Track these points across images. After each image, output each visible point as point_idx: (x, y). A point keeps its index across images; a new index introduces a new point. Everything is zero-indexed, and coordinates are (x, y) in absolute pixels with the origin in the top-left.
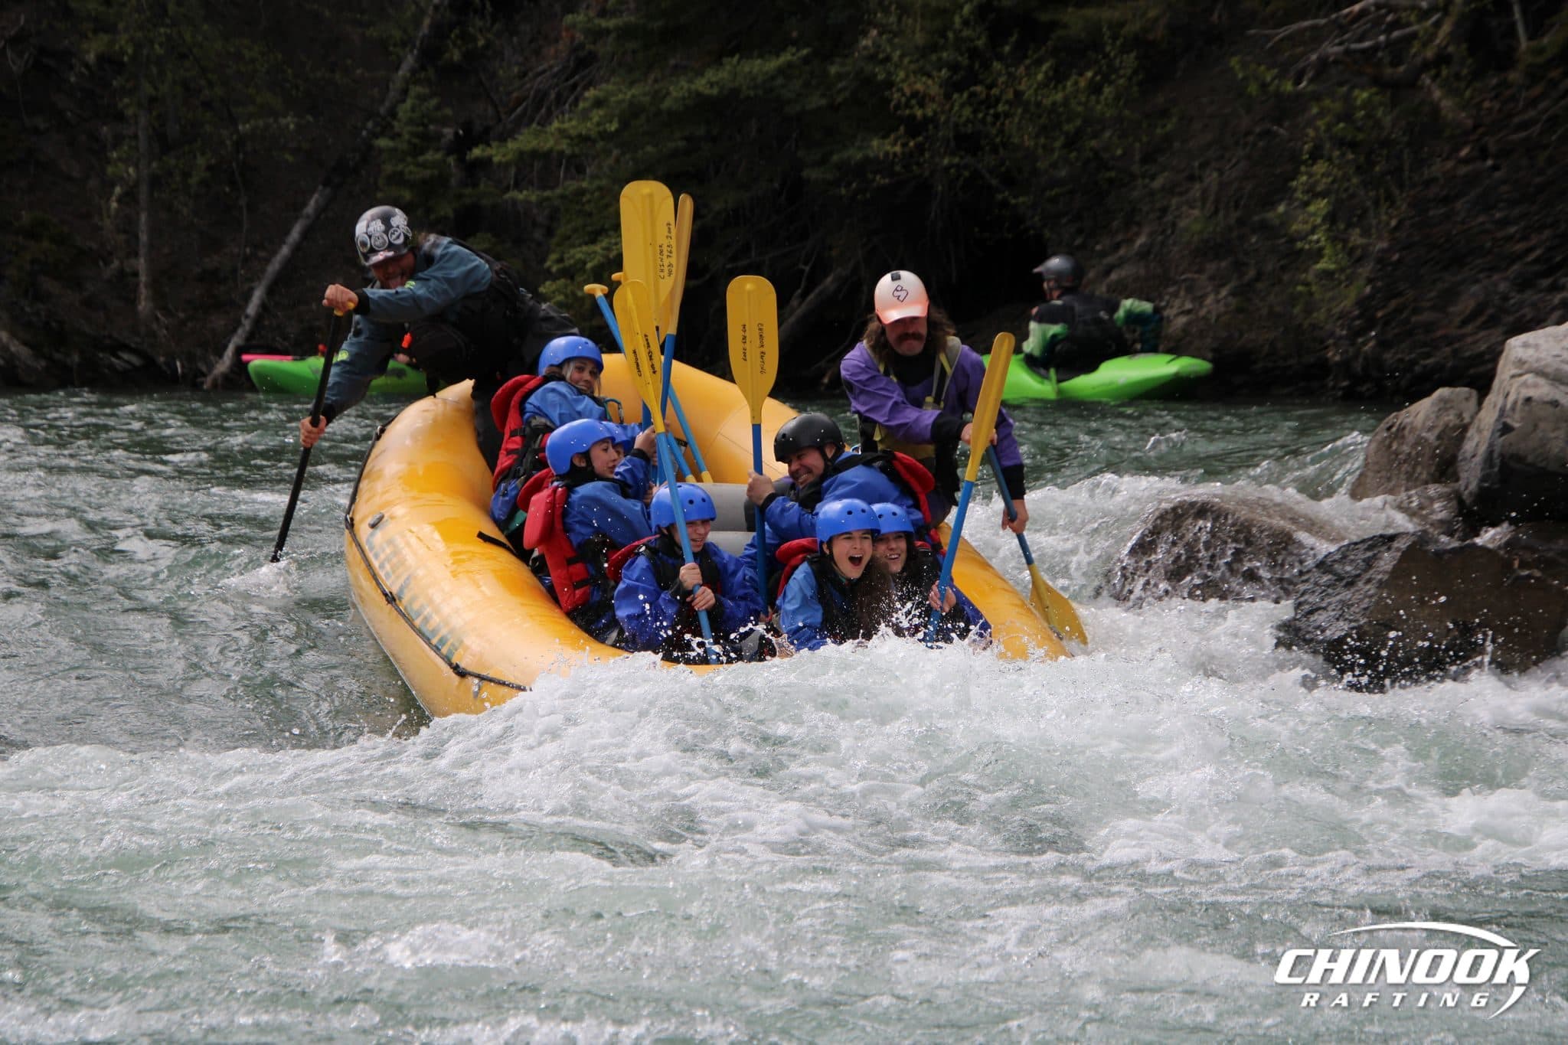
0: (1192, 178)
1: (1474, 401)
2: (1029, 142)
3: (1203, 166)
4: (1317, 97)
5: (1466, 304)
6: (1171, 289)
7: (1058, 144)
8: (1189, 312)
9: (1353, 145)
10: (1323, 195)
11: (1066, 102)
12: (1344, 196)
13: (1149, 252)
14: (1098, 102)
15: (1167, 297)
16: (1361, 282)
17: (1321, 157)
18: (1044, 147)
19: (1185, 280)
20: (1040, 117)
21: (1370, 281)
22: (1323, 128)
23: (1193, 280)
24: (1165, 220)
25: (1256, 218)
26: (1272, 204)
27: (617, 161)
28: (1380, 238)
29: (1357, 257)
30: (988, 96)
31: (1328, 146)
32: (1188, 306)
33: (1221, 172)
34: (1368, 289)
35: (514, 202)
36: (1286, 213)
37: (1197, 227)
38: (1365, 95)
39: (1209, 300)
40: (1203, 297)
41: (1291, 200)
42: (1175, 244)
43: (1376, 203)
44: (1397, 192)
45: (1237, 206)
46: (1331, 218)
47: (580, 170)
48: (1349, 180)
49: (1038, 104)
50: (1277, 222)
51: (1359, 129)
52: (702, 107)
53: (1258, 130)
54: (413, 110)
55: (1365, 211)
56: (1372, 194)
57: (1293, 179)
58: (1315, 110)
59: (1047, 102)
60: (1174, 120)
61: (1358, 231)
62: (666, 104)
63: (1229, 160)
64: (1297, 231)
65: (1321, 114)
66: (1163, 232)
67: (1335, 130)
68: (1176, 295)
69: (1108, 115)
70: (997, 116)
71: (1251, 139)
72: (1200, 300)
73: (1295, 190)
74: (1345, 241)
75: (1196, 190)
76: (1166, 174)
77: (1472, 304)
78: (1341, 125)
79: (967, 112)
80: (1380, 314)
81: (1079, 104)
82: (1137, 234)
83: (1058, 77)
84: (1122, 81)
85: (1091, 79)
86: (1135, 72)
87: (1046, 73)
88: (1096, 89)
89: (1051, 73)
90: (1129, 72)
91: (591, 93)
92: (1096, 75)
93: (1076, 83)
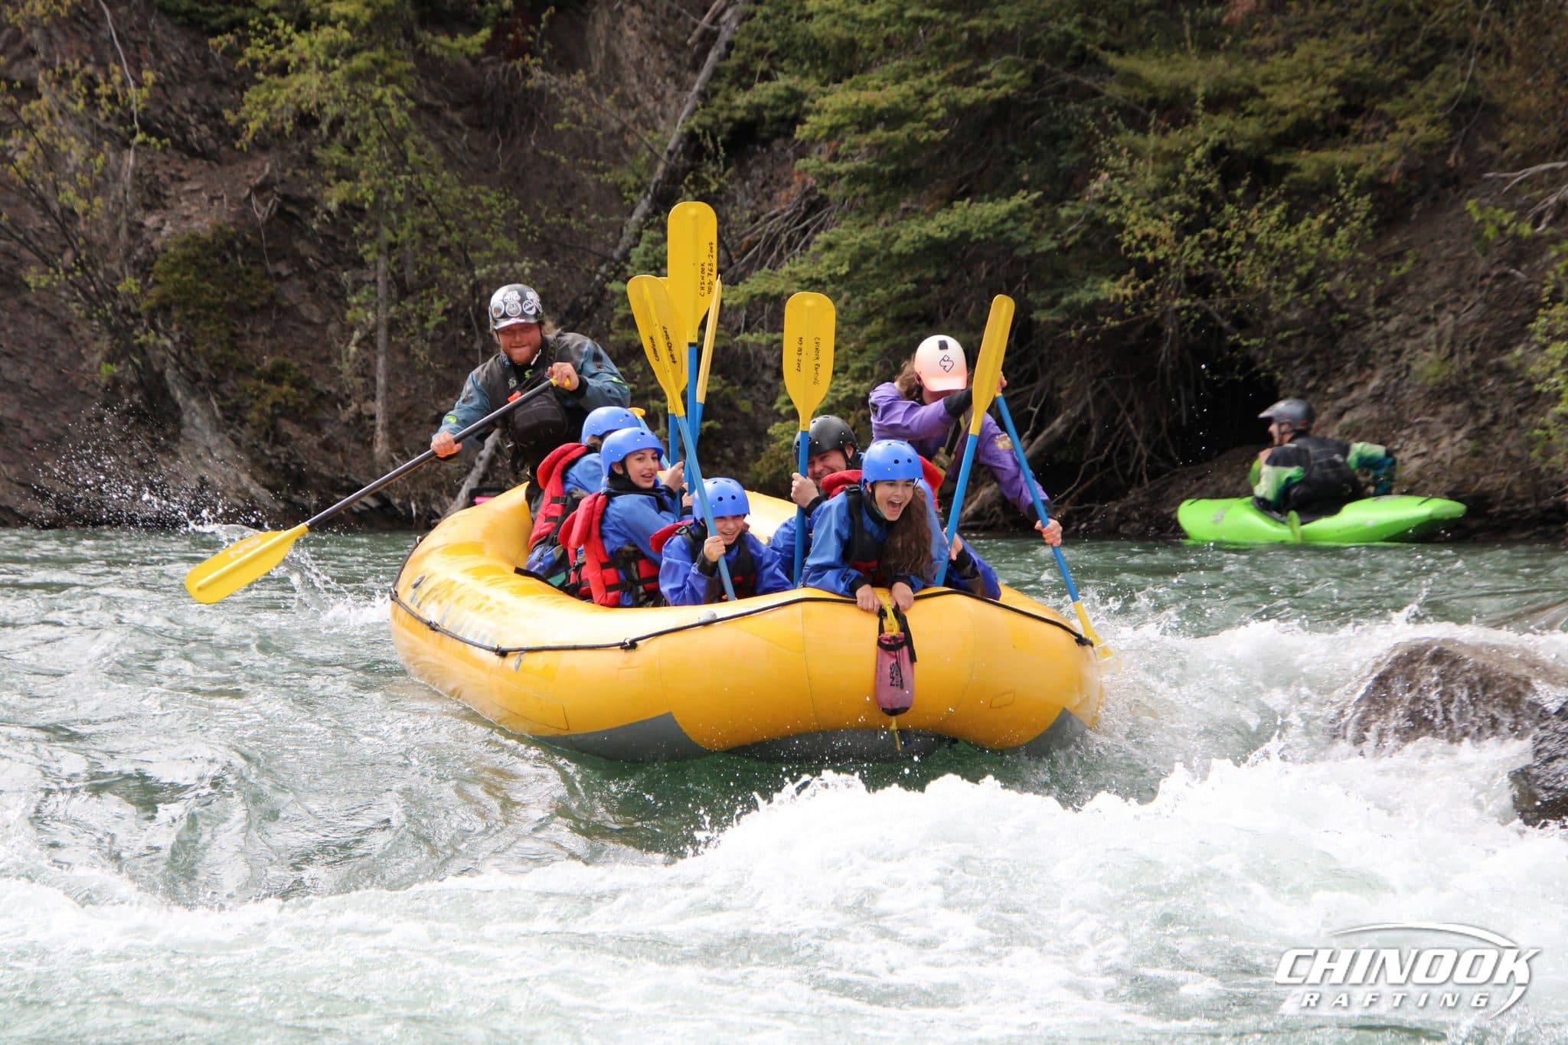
0: (1426, 321)
2: (1261, 285)
3: (1439, 308)
4: (1555, 240)
6: (1405, 432)
7: (1290, 287)
8: (1423, 455)
10: (1562, 338)
11: (1299, 246)
13: (1382, 395)
14: (1331, 244)
15: (1401, 440)
17: (1561, 300)
18: (1276, 289)
19: (1419, 423)
20: (1272, 259)
22: (1561, 271)
23: (1426, 422)
24: (1399, 362)
25: (1493, 361)
26: (1509, 347)
27: (847, 303)
30: (1220, 239)
32: (1423, 449)
33: (1456, 314)
35: (745, 345)
36: (1523, 356)
37: (1432, 370)
39: (1445, 443)
40: (1438, 440)
41: (1529, 342)
42: (1409, 386)
45: (1473, 349)
49: (1271, 247)
50: (1514, 365)
52: (934, 250)
53: (1495, 272)
54: (646, 254)
57: (1532, 322)
58: (1553, 253)
59: (1280, 245)
60: (1410, 262)
62: (897, 248)
63: (1465, 303)
64: (1535, 374)
65: (1561, 256)
66: (1398, 374)
68: (1410, 438)
69: (1341, 257)
70: (1228, 259)
71: (1487, 281)
72: (1435, 442)
73: (1534, 332)
75: (1431, 332)
76: (1400, 316)
79: (1198, 255)
81: (1312, 246)
82: (1371, 376)
83: (1291, 220)
84: (1355, 224)
85: (1325, 222)
86: (1369, 215)
87: (1279, 216)
88: (1329, 231)
89: (1284, 216)
90: (1363, 215)
91: (822, 237)
92: (1329, 217)
93: (1309, 226)
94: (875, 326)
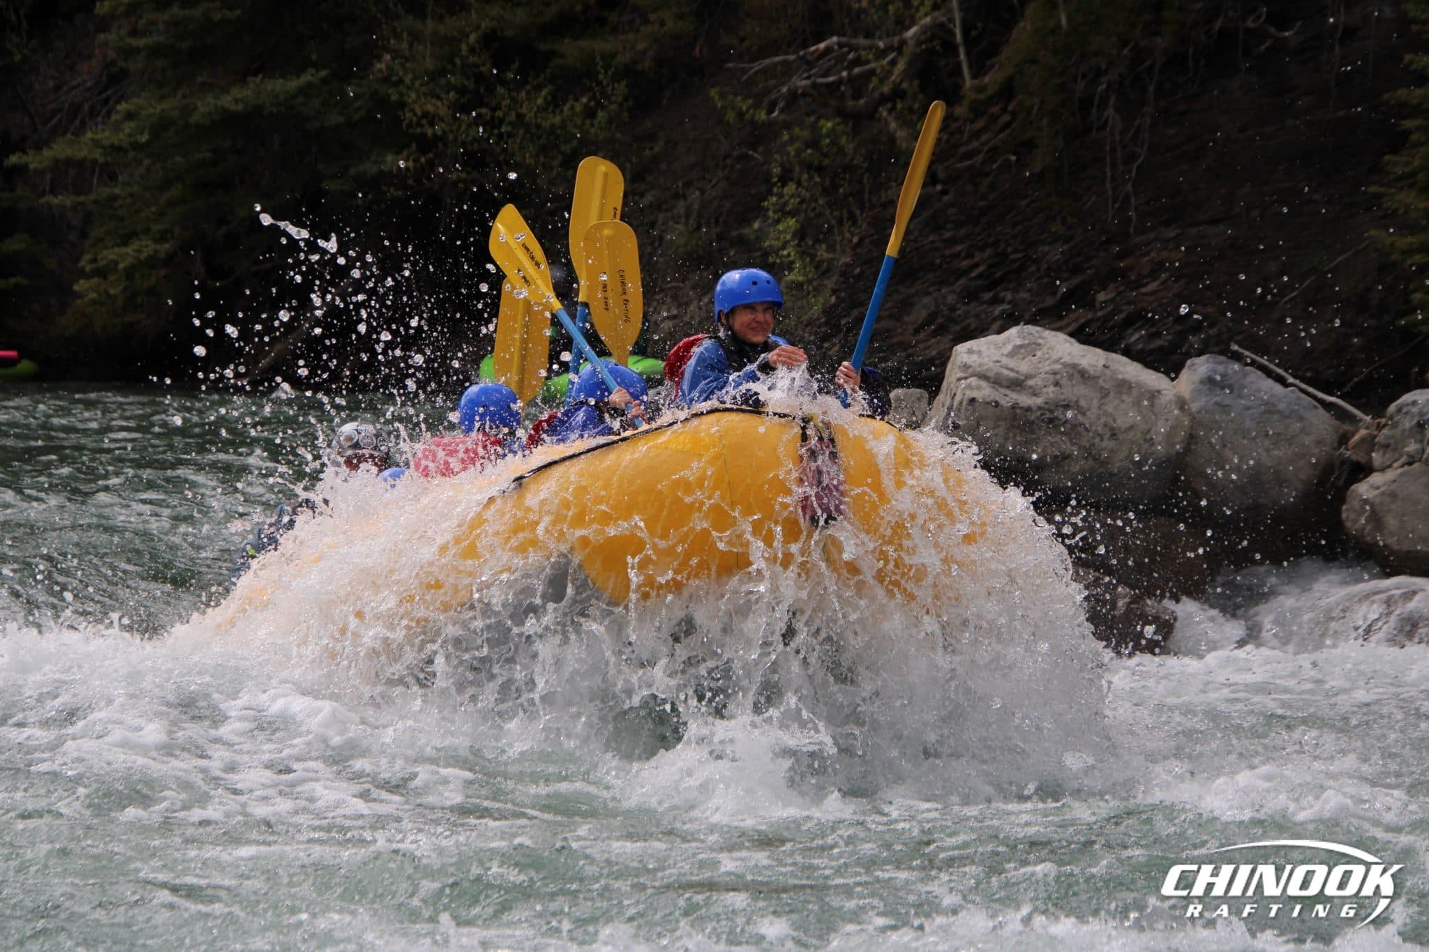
0: (677, 196)
1: (925, 401)
2: (529, 161)
3: (688, 184)
4: (788, 126)
5: (919, 314)
6: (658, 297)
7: (555, 163)
8: (675, 317)
9: (820, 169)
10: (792, 214)
11: (563, 126)
12: (812, 215)
14: (592, 125)
15: (654, 304)
16: (827, 292)
17: (791, 180)
18: (543, 165)
19: (670, 288)
20: (539, 138)
21: (834, 291)
22: (793, 153)
23: (678, 288)
24: (653, 233)
25: (734, 234)
26: (749, 222)
27: (148, 170)
28: (844, 252)
29: (823, 270)
30: (493, 117)
31: (797, 169)
32: (674, 312)
33: (702, 191)
34: (833, 299)
35: (50, 206)
36: (760, 229)
37: (682, 241)
38: (829, 125)
39: (693, 307)
40: (687, 304)
41: (766, 217)
42: (661, 255)
43: (840, 222)
44: (858, 212)
45: (717, 222)
46: (801, 235)
47: (113, 177)
48: (816, 201)
49: (538, 126)
50: (752, 237)
51: (826, 155)
52: (227, 121)
53: (735, 154)
55: (830, 229)
56: (837, 213)
57: (765, 199)
58: (786, 137)
59: (546, 124)
60: (661, 143)
61: (824, 246)
62: (194, 118)
63: (710, 181)
64: (771, 246)
65: (792, 141)
66: (652, 244)
67: (803, 155)
68: (662, 302)
69: (601, 137)
70: (500, 136)
71: (729, 161)
72: (684, 306)
73: (768, 209)
74: (813, 256)
75: (681, 207)
76: (653, 192)
77: (924, 313)
78: (809, 151)
80: (843, 322)
81: (575, 126)
83: (555, 102)
84: (613, 107)
85: (586, 106)
86: (626, 99)
87: (545, 98)
88: (590, 113)
89: (550, 98)
90: (620, 99)
91: (123, 107)
92: (590, 100)
93: (572, 108)
94: (175, 192)
